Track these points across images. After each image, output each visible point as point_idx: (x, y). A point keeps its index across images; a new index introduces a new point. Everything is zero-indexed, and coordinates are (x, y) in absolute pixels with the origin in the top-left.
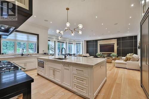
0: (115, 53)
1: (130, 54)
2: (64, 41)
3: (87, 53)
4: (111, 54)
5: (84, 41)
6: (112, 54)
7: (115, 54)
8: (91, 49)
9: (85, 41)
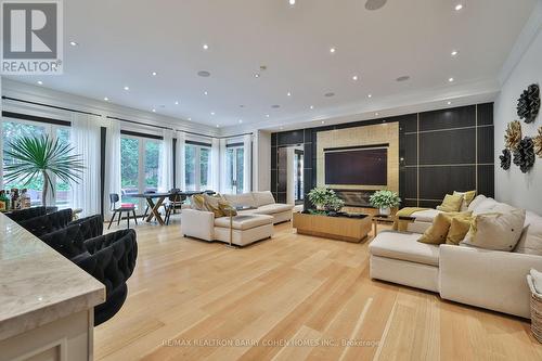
0: (390, 191)
1: (457, 195)
2: (163, 133)
4: (373, 192)
5: (256, 134)
6: (377, 194)
7: (388, 194)
9: (261, 131)
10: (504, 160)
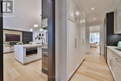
10: (36, 39)
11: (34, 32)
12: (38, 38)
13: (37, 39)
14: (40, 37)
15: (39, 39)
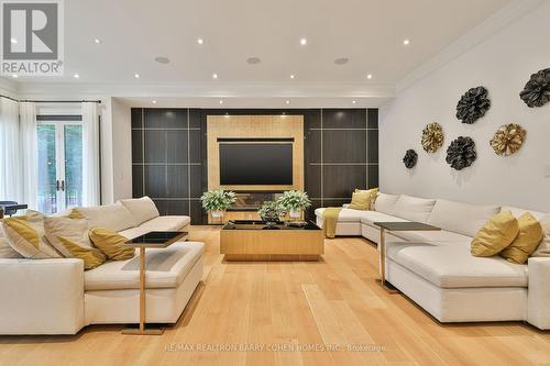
3: (137, 194)
5: (108, 104)
8: (164, 168)
9: (116, 101)
10: (411, 159)
11: (390, 101)
12: (443, 152)
13: (420, 159)
14: (482, 133)
15: (462, 154)
